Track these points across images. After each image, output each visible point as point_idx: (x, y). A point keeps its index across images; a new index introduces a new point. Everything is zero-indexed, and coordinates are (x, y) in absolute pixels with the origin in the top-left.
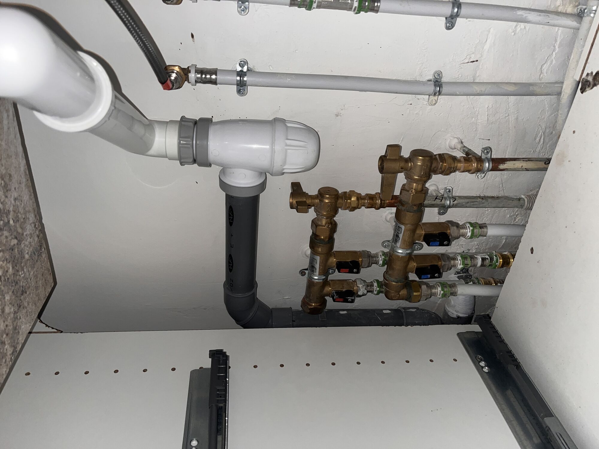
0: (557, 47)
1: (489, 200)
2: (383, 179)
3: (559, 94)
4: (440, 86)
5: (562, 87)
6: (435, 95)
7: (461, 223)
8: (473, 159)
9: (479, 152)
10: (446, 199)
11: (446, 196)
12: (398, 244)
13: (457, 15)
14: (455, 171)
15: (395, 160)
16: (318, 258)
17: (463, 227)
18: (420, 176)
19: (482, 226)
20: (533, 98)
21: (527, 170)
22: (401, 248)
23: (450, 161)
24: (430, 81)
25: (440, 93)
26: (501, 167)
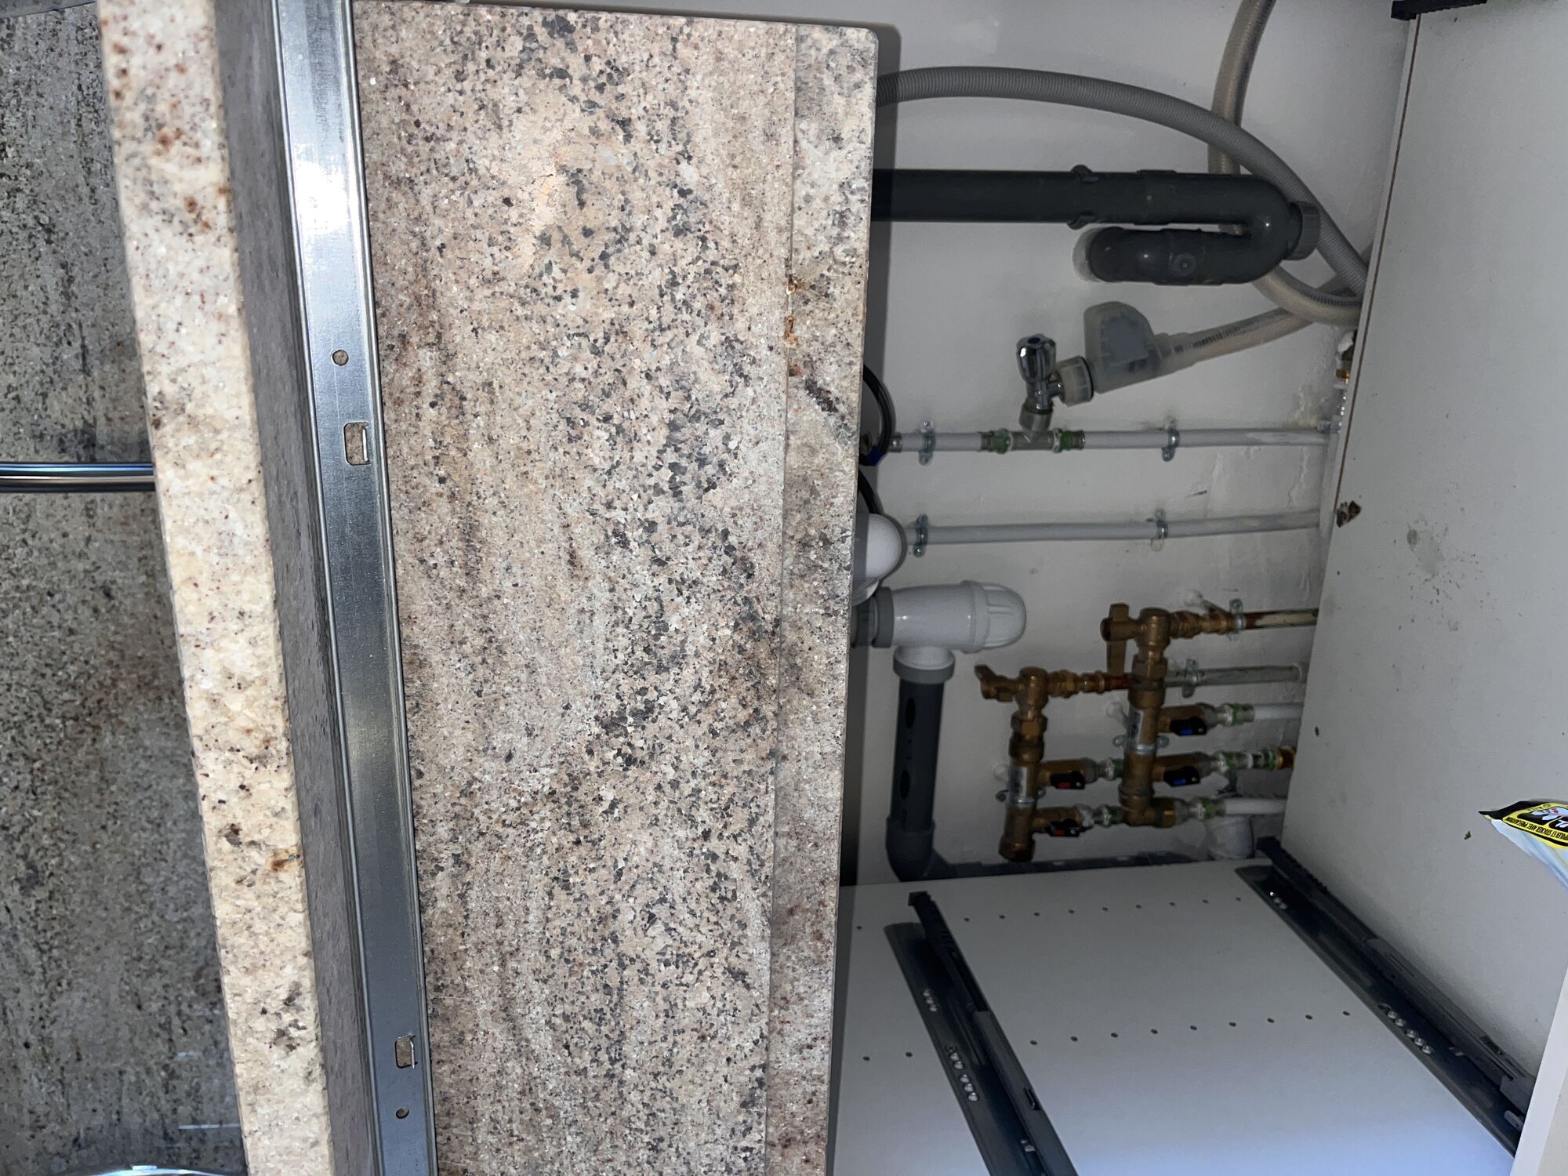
0: (1304, 467)
1: (1251, 672)
2: (1109, 650)
3: (1317, 525)
4: (1165, 527)
5: (1319, 517)
6: (1160, 537)
7: (1217, 705)
8: (1221, 616)
9: (1226, 607)
10: (1191, 674)
11: (1190, 669)
12: (1138, 738)
13: (1177, 444)
14: (1198, 633)
15: (1123, 623)
16: (1025, 771)
17: (1221, 710)
18: (1157, 642)
19: (1247, 708)
20: (1286, 532)
21: (1292, 625)
22: (1141, 743)
23: (1192, 620)
24: (1150, 520)
25: (1166, 535)
26: (1259, 622)
